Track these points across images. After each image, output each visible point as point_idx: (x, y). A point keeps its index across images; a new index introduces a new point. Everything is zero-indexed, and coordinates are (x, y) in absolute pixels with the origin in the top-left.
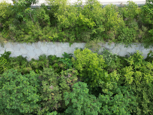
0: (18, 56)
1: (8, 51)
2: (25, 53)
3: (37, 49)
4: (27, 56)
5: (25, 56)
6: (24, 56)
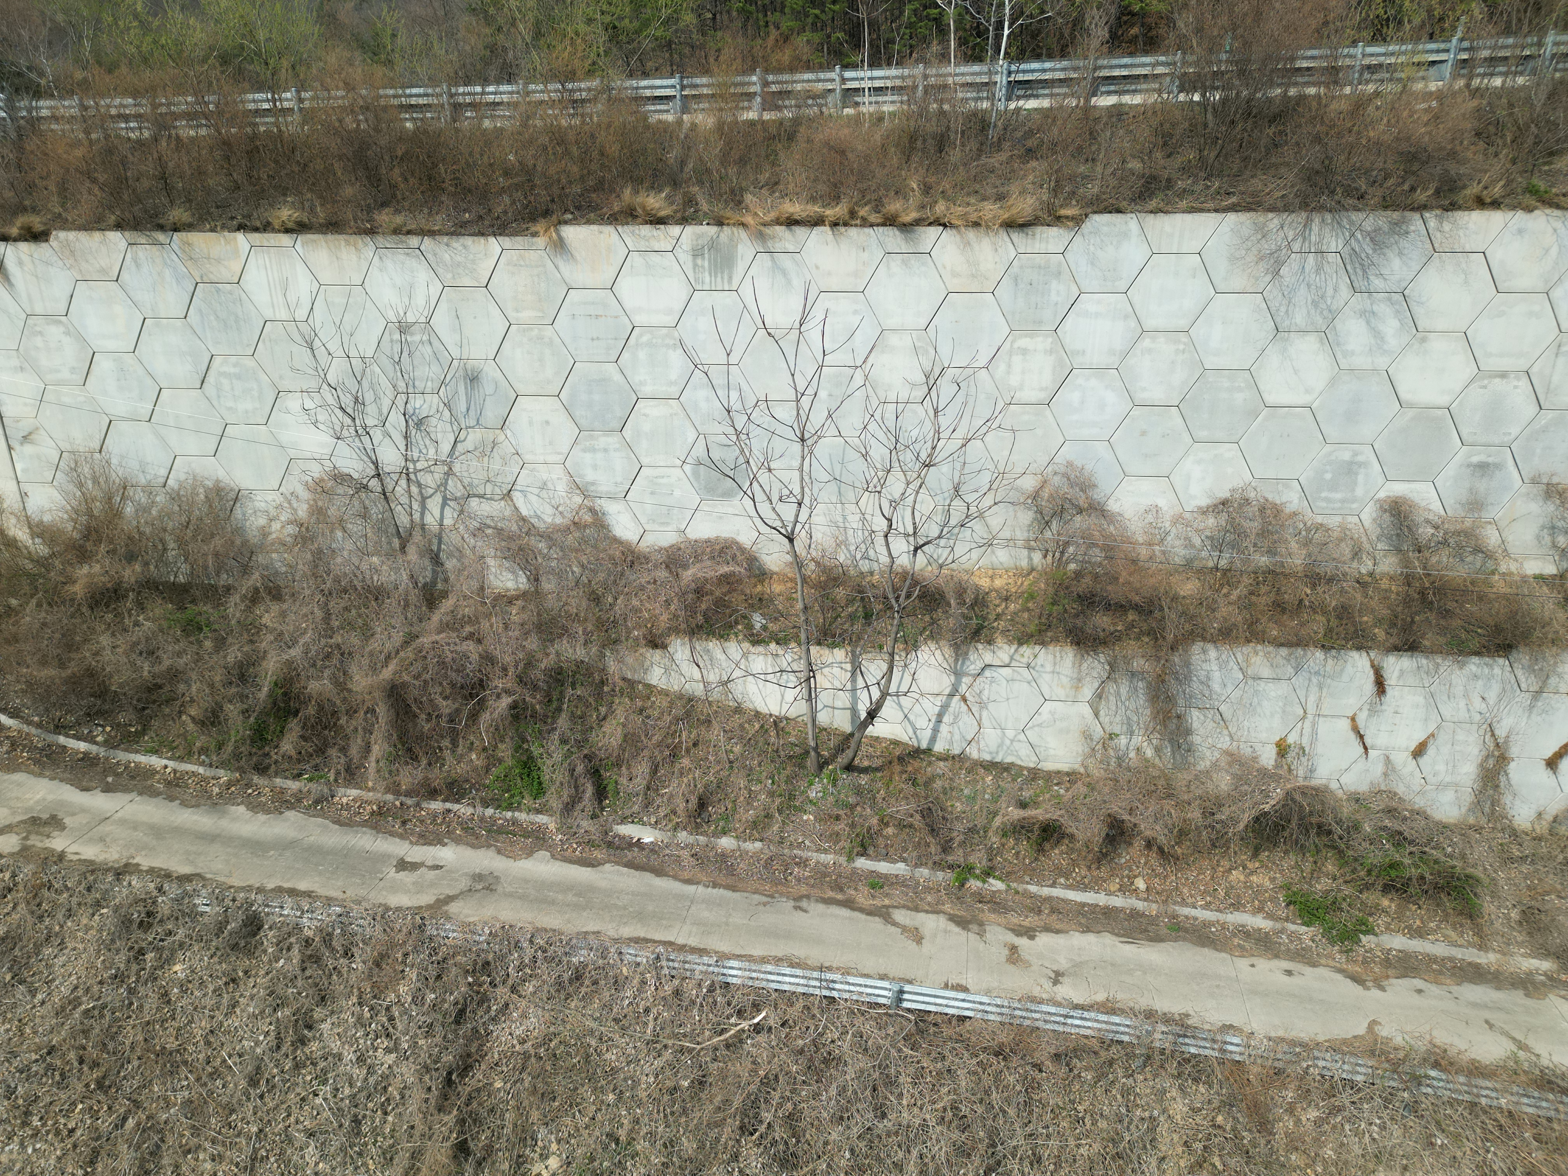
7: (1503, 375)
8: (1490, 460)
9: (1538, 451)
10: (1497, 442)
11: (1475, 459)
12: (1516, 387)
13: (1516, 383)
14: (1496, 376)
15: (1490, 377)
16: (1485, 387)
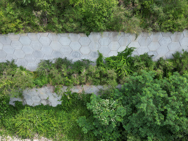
0: (142, 54)
1: (131, 47)
2: (154, 50)
3: (176, 43)
4: (154, 54)
5: (152, 54)
6: (150, 54)
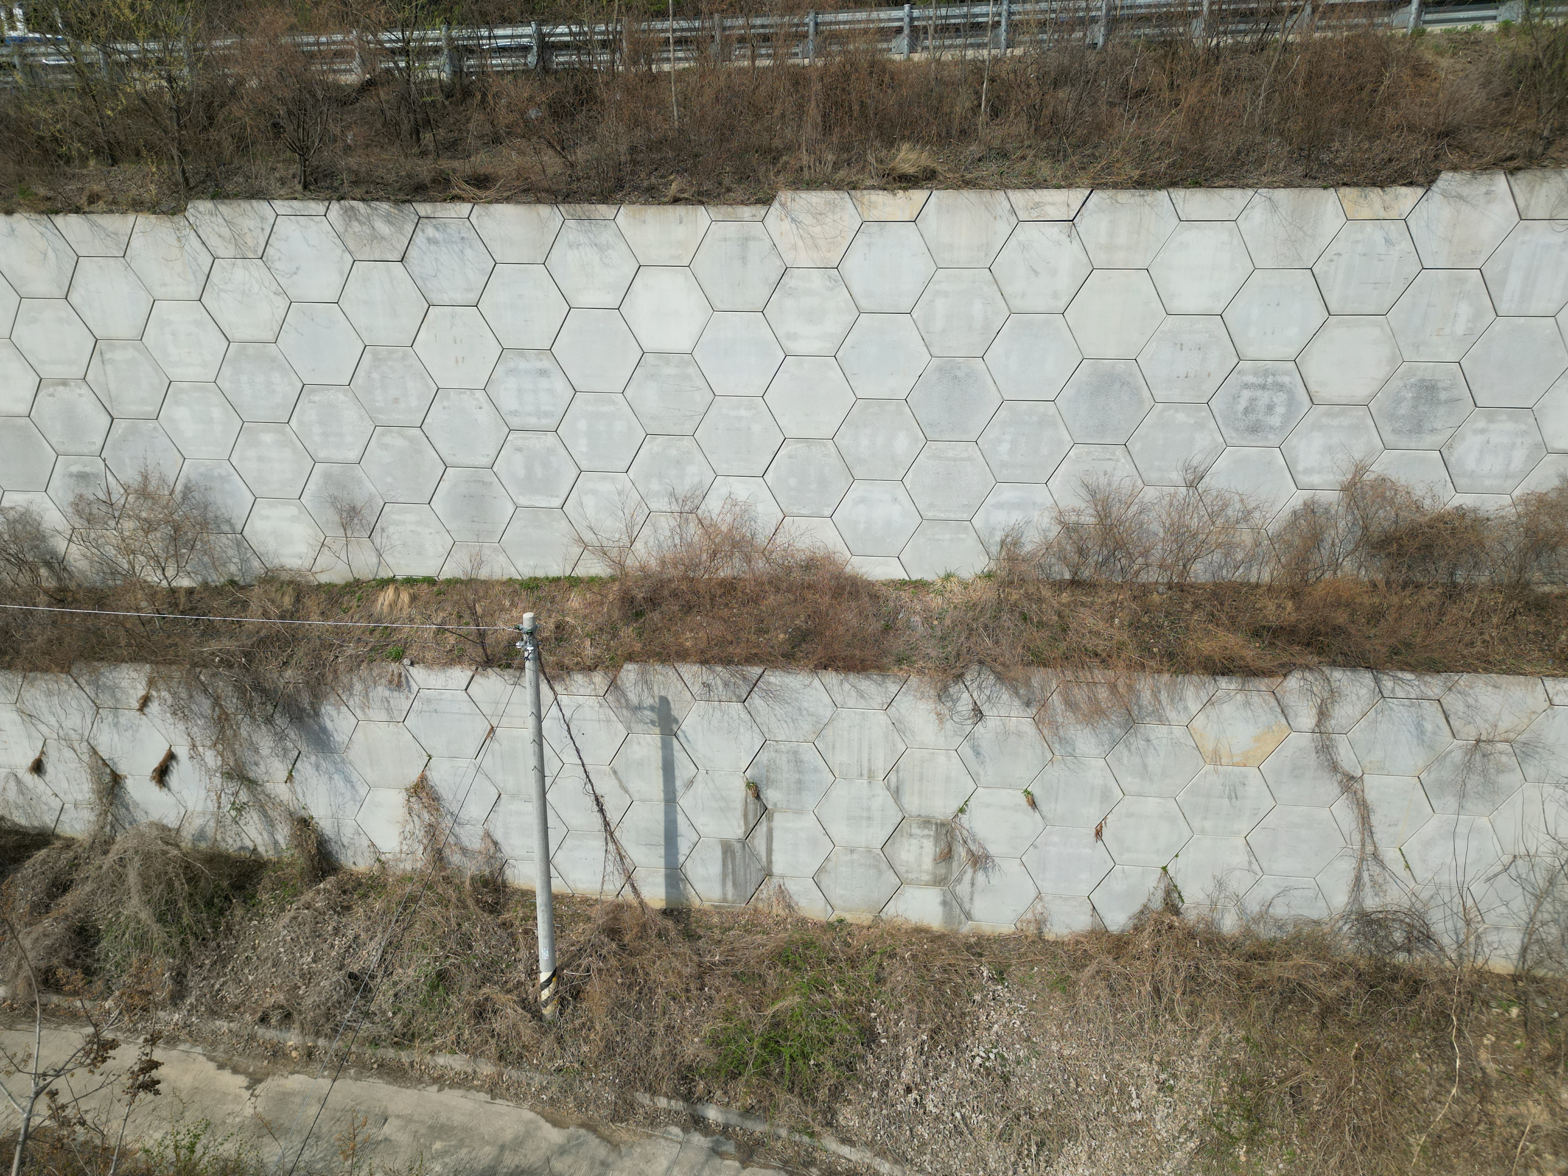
7: (64, 383)
8: (88, 470)
9: (127, 460)
10: (86, 451)
11: (75, 469)
12: (80, 395)
13: (78, 391)
14: (58, 384)
15: (53, 385)
16: (52, 395)
